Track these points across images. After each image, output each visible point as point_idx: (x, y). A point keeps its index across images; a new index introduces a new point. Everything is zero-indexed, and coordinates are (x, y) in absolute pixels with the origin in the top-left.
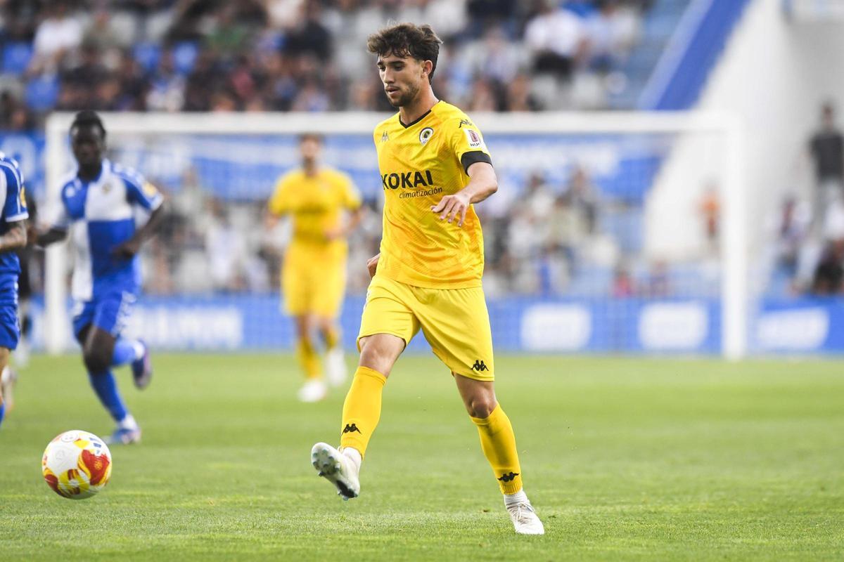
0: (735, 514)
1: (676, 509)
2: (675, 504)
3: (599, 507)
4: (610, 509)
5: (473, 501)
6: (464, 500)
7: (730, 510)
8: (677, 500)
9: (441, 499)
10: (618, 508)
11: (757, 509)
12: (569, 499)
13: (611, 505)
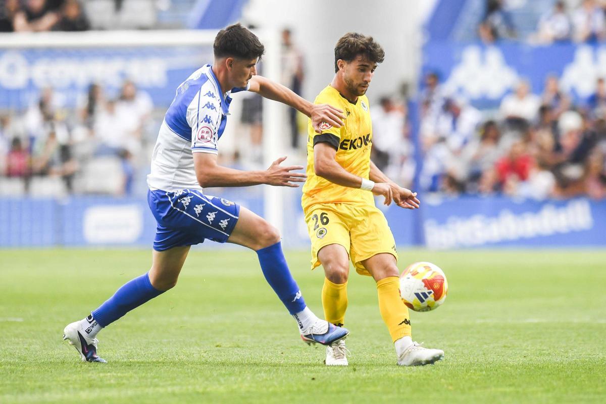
0: (275, 394)
1: (222, 389)
2: (221, 384)
3: (152, 388)
4: (161, 390)
5: (38, 384)
6: (28, 383)
7: (271, 390)
8: (223, 382)
9: (8, 382)
10: (170, 389)
11: (295, 389)
12: (125, 381)
13: (163, 386)
